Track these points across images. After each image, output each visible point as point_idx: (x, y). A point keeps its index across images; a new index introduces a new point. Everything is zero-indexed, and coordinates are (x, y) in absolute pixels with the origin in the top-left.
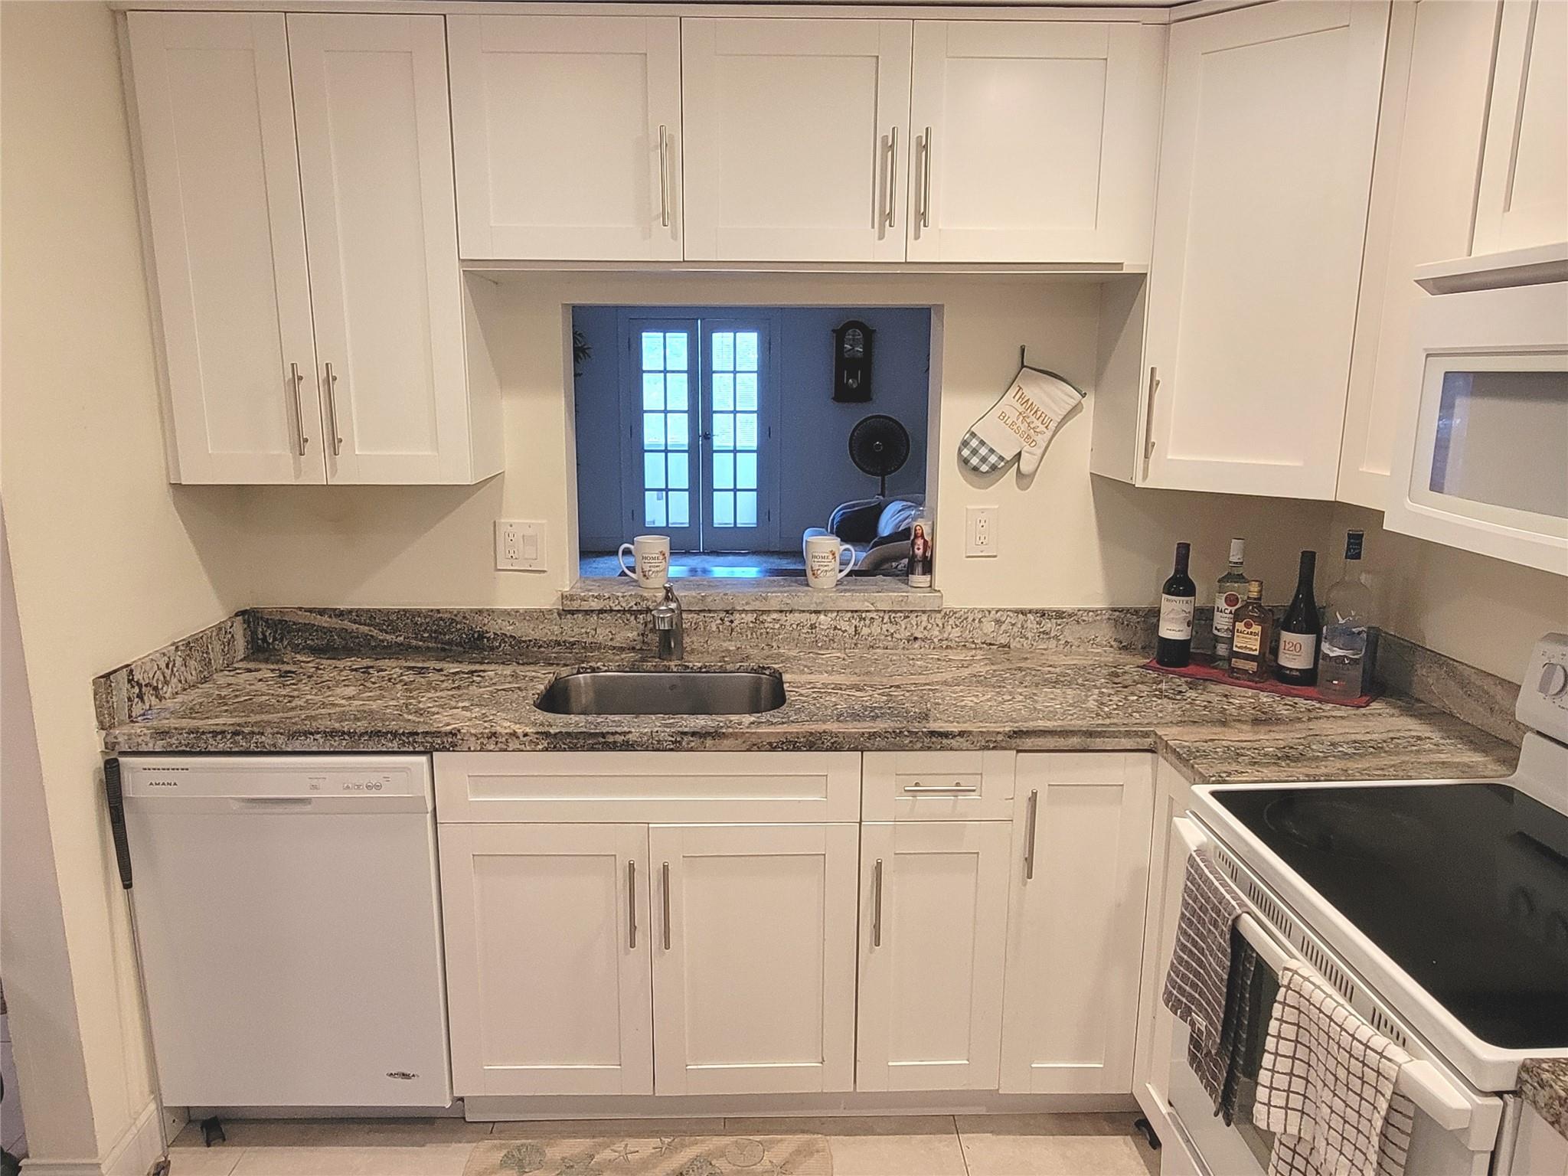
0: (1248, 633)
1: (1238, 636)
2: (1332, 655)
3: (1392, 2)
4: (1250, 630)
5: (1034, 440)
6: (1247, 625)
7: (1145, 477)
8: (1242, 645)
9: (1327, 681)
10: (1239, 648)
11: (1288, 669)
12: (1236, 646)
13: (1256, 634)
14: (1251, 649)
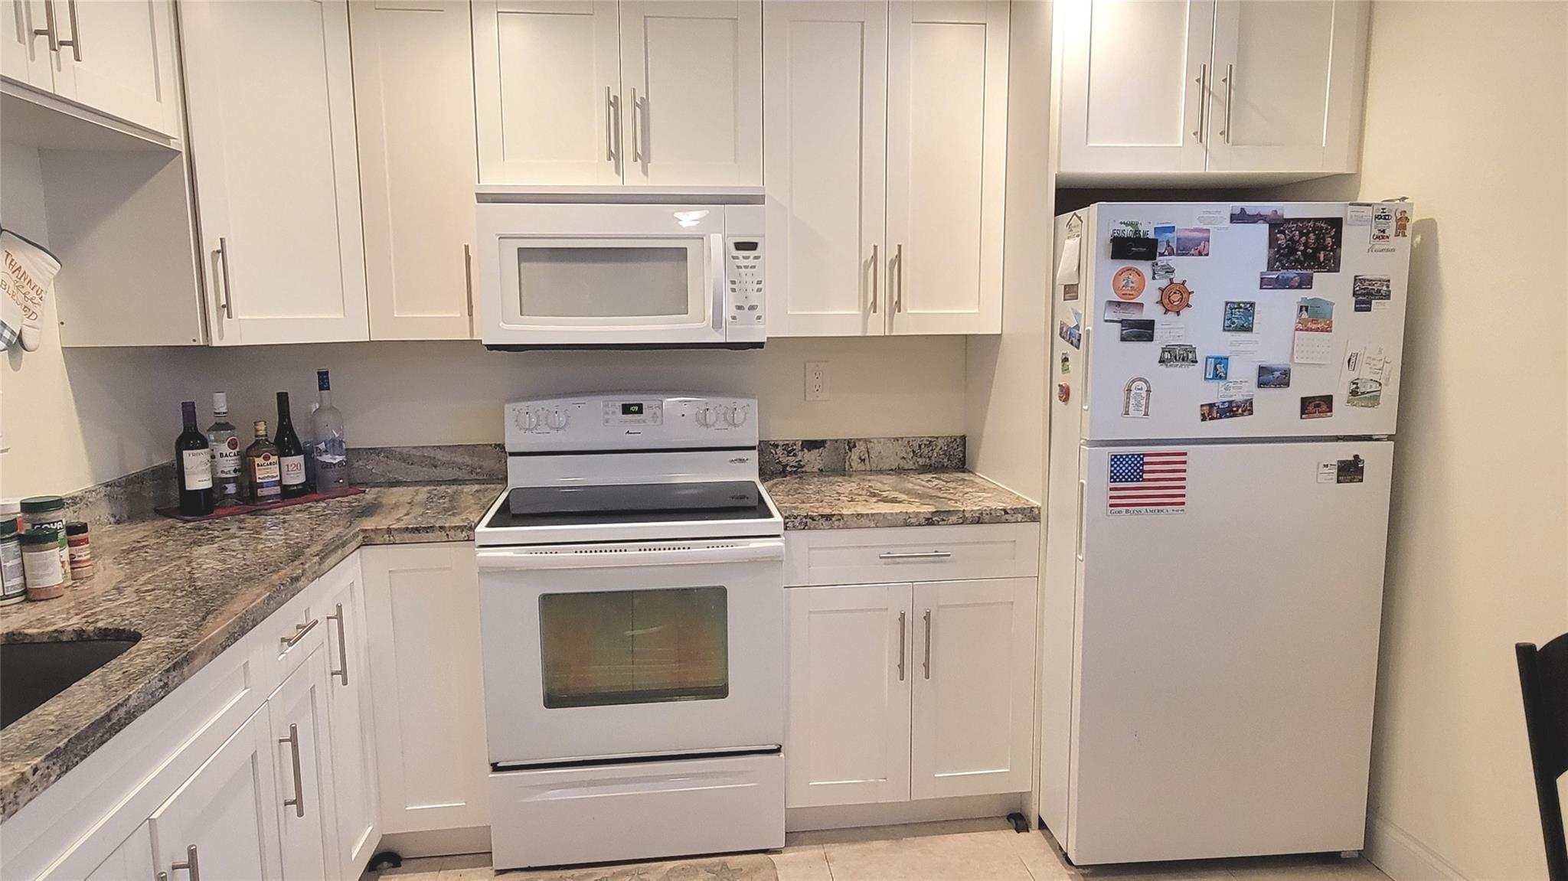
0: (268, 465)
1: (259, 470)
2: (335, 462)
3: (348, 2)
4: (269, 462)
5: (33, 312)
6: (267, 458)
7: (221, 337)
8: (264, 476)
9: (335, 482)
10: (262, 479)
11: (294, 485)
12: (259, 478)
13: (274, 463)
14: (273, 477)
